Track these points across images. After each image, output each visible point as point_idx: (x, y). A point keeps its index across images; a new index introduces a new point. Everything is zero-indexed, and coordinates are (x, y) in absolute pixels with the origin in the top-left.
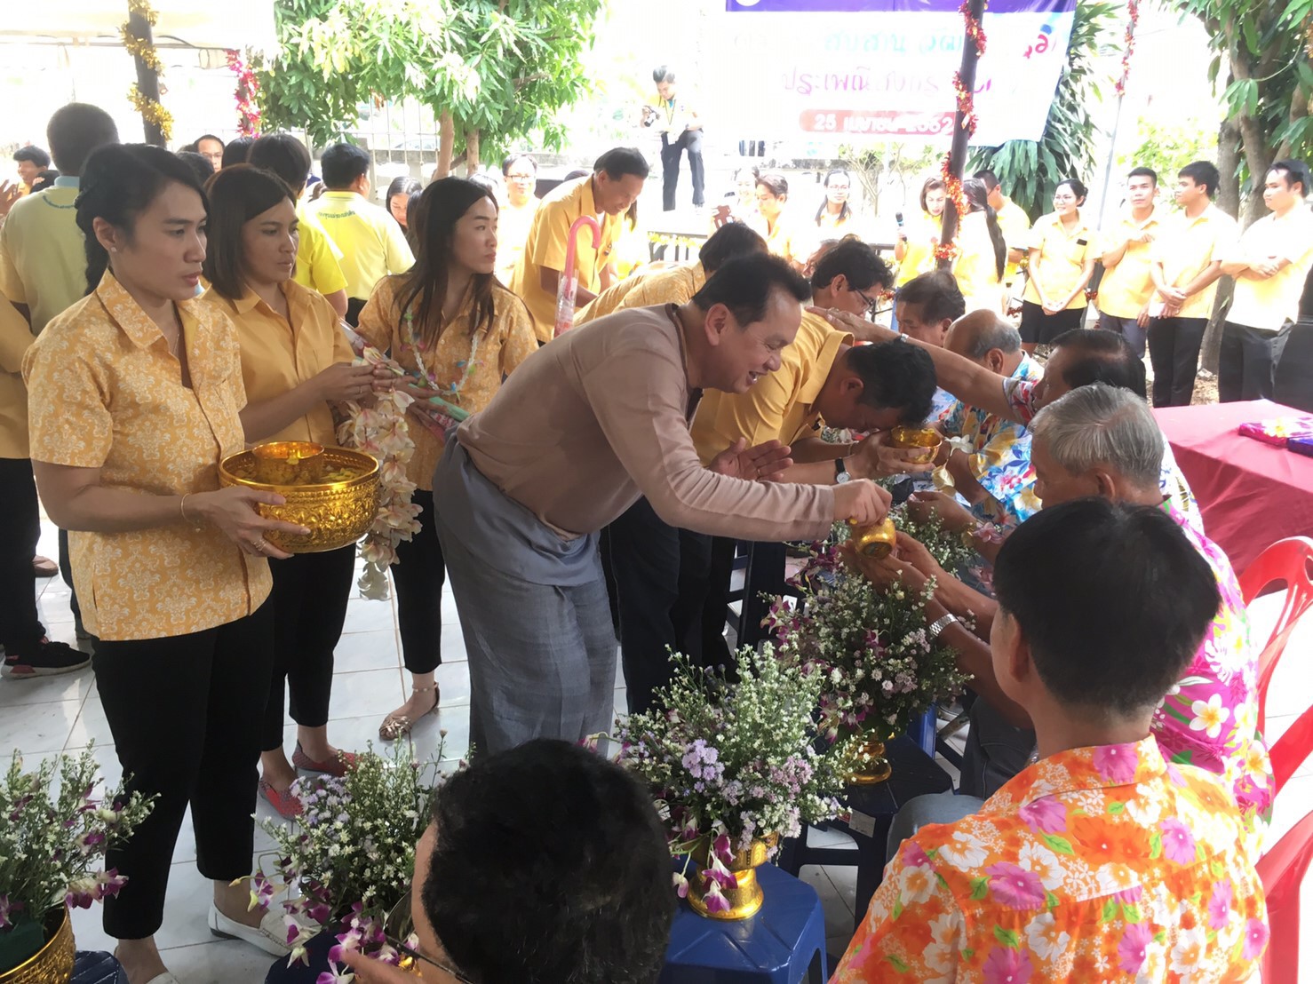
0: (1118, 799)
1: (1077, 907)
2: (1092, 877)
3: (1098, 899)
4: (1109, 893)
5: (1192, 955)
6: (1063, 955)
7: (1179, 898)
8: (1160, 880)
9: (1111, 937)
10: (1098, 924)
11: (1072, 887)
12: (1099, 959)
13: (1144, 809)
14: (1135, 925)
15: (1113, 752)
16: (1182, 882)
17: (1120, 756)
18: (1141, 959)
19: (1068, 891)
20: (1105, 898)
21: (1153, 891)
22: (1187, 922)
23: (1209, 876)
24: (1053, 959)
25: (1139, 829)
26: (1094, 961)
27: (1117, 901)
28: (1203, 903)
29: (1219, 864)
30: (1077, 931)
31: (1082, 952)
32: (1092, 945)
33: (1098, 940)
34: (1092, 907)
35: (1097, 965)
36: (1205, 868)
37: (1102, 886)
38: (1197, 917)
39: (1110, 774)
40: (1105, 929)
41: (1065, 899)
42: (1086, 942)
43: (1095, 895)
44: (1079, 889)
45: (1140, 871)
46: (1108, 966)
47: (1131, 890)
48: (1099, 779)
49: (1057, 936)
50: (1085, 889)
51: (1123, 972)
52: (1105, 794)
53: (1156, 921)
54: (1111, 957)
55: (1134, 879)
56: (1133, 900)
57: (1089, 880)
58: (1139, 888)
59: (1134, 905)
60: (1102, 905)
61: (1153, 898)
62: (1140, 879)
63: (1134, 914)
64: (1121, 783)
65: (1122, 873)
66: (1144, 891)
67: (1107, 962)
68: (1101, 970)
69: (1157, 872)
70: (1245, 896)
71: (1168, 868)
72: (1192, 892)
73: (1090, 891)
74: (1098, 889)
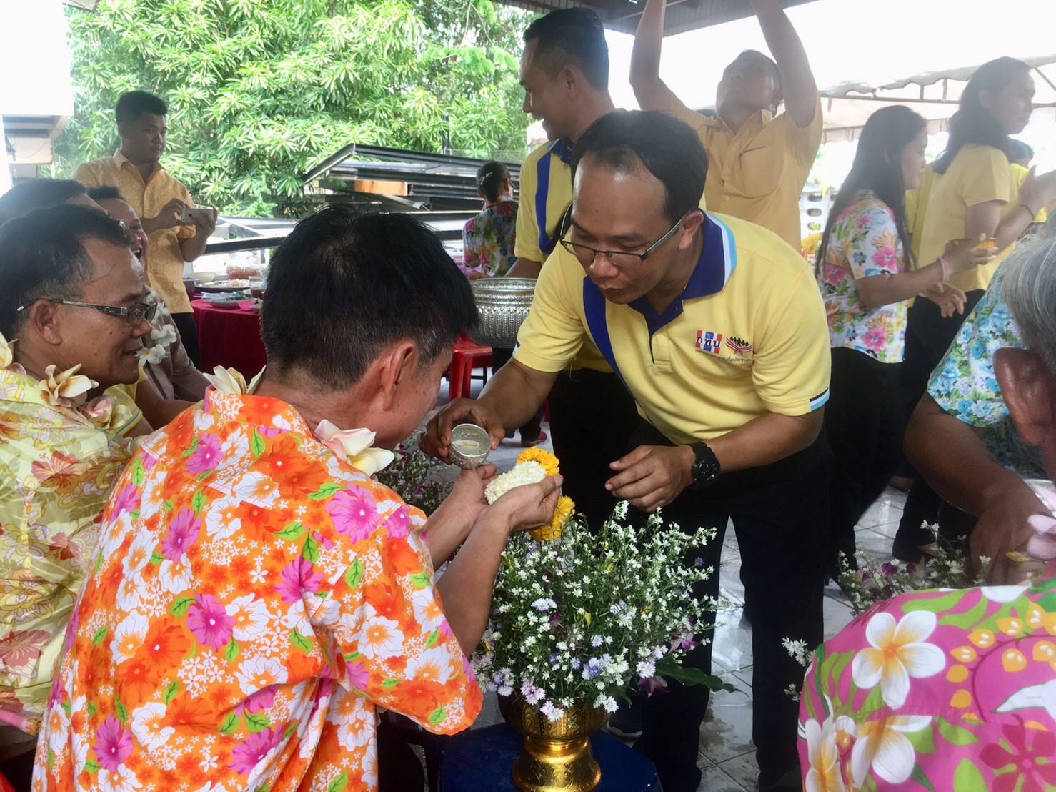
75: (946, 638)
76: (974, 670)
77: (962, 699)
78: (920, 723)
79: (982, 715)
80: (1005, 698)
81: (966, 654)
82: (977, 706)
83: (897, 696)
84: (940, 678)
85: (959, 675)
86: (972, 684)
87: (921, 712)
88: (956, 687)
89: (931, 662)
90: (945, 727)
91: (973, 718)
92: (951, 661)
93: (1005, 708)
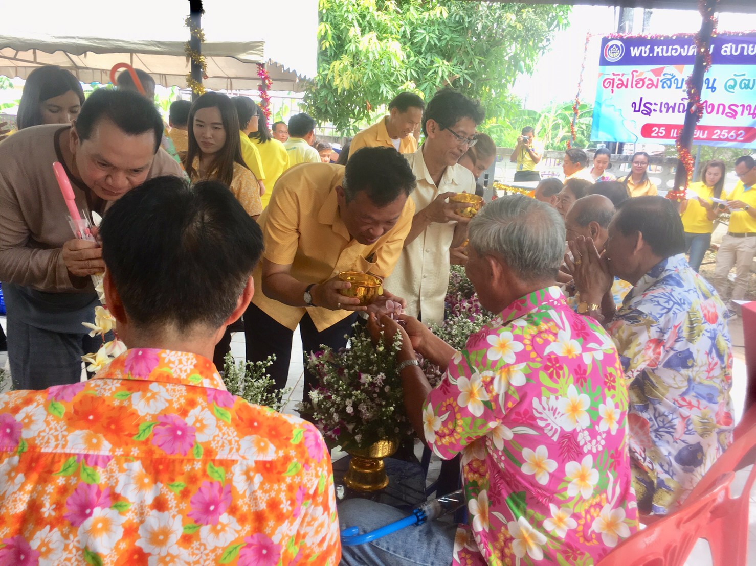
0: (129, 389)
1: (41, 455)
2: (64, 436)
3: (60, 455)
4: (73, 451)
5: (161, 537)
6: (15, 493)
7: (156, 481)
8: (137, 458)
9: (63, 490)
10: (53, 475)
11: (43, 439)
12: (47, 505)
13: (148, 400)
14: (89, 486)
15: (140, 353)
16: (161, 467)
17: (144, 356)
18: (86, 516)
19: (38, 442)
20: (68, 455)
21: (125, 466)
22: (160, 505)
23: (200, 474)
24: (6, 496)
25: (134, 414)
26: (41, 506)
27: (78, 461)
28: (185, 494)
29: (221, 470)
30: (35, 476)
31: (35, 495)
32: (43, 492)
33: (50, 488)
34: (55, 459)
35: (43, 510)
36: (198, 466)
37: (69, 445)
38: (172, 503)
39: (131, 369)
40: (61, 481)
41: (33, 448)
42: (40, 488)
43: (59, 450)
44: (48, 442)
45: (116, 445)
46: (53, 514)
47: (98, 456)
48: (123, 372)
49: (16, 476)
50: (53, 443)
51: (67, 522)
52: (122, 384)
53: (118, 490)
54: (59, 506)
55: (106, 448)
56: (96, 464)
57: (60, 437)
58: (109, 458)
59: (95, 469)
60: (63, 460)
61: (121, 470)
62: (112, 450)
63: (92, 476)
64: (137, 378)
65: (94, 441)
66: (113, 462)
67: (54, 510)
68: (46, 515)
69: (135, 451)
70: (253, 510)
71: (150, 452)
72: (172, 480)
73: (56, 446)
74: (64, 446)
75: (518, 338)
76: (532, 345)
77: (533, 355)
78: (523, 365)
79: (541, 357)
80: (543, 351)
81: (527, 342)
82: (539, 355)
83: (511, 359)
84: (524, 350)
85: (529, 348)
86: (534, 350)
87: (522, 362)
88: (530, 352)
89: (519, 347)
90: (532, 364)
91: (539, 359)
92: (525, 345)
93: (545, 353)
